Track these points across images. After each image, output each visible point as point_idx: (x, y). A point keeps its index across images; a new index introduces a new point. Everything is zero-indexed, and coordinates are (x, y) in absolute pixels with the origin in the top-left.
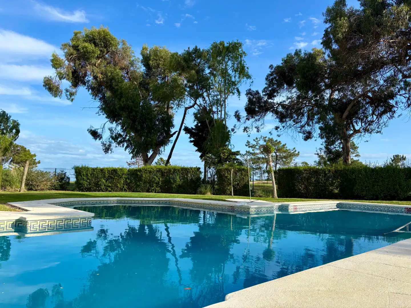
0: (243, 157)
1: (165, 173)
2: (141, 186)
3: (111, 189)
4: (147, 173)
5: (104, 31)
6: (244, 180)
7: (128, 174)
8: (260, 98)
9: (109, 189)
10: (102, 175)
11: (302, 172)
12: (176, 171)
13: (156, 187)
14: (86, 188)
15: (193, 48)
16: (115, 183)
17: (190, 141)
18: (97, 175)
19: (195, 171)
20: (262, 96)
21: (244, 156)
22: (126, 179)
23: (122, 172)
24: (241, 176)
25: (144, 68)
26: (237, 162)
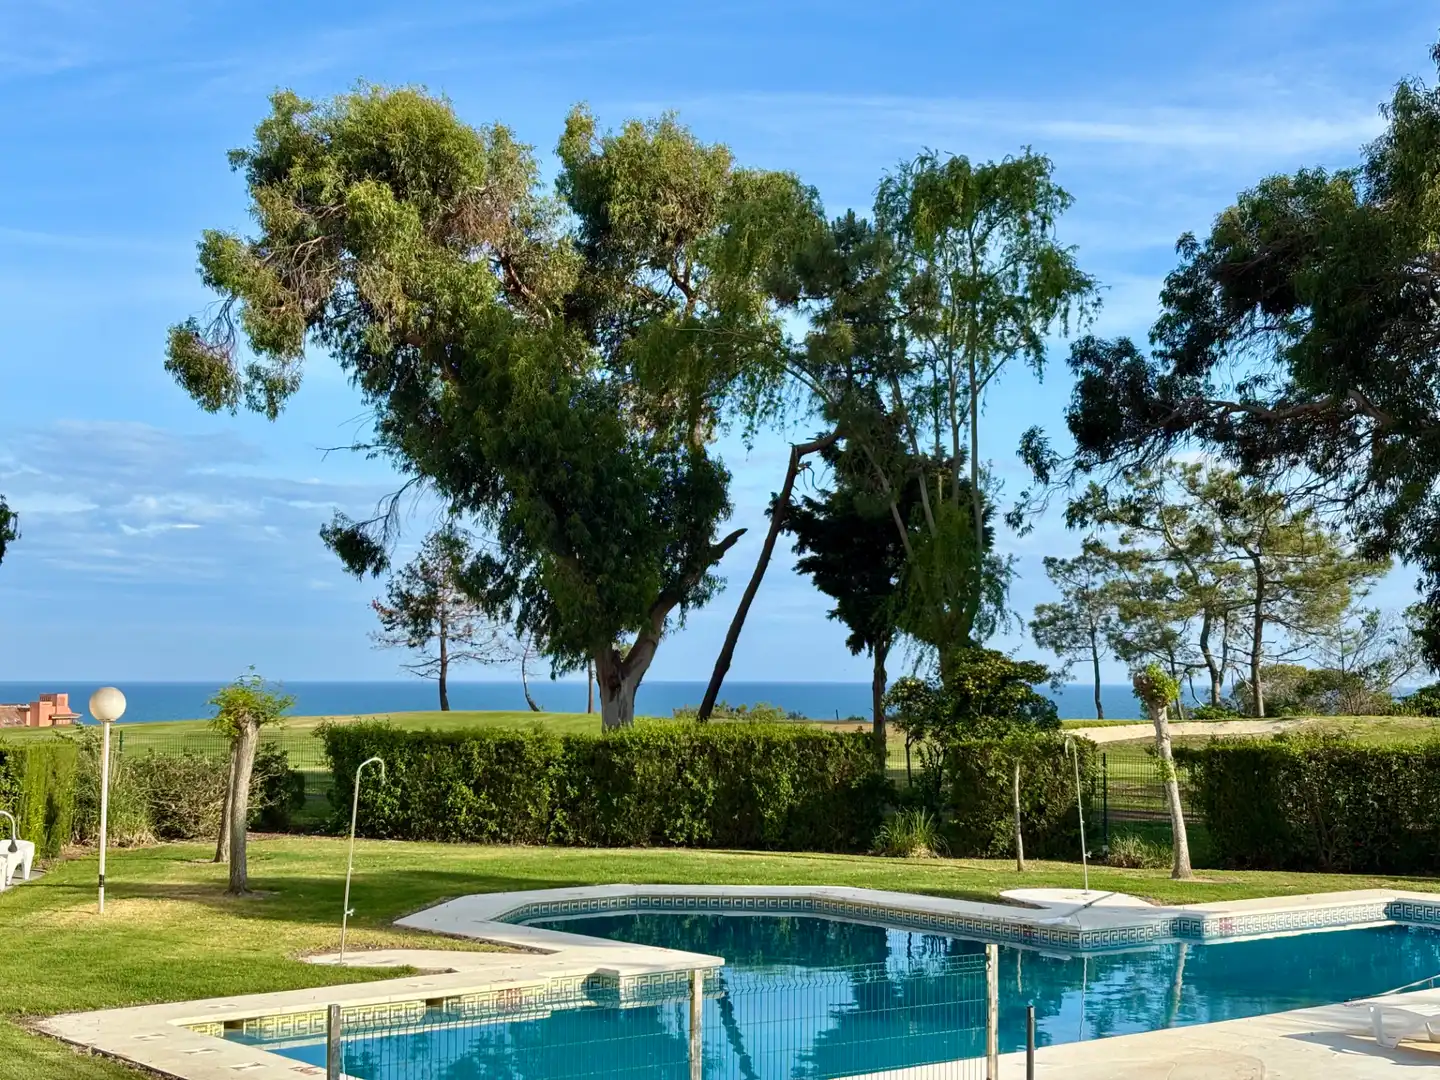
0: (1066, 580)
1: (727, 756)
2: (629, 811)
3: (499, 825)
4: (650, 758)
5: (429, 119)
6: (1064, 793)
7: (570, 763)
8: (1138, 370)
9: (493, 826)
10: (455, 763)
11: (1298, 765)
12: (778, 752)
13: (693, 816)
14: (389, 822)
15: (839, 219)
16: (514, 798)
17: (799, 566)
18: (437, 767)
19: (859, 750)
20: (1149, 359)
21: (1070, 569)
22: (561, 781)
23: (542, 755)
24: (1052, 777)
25: (577, 221)
26: (1034, 710)
